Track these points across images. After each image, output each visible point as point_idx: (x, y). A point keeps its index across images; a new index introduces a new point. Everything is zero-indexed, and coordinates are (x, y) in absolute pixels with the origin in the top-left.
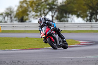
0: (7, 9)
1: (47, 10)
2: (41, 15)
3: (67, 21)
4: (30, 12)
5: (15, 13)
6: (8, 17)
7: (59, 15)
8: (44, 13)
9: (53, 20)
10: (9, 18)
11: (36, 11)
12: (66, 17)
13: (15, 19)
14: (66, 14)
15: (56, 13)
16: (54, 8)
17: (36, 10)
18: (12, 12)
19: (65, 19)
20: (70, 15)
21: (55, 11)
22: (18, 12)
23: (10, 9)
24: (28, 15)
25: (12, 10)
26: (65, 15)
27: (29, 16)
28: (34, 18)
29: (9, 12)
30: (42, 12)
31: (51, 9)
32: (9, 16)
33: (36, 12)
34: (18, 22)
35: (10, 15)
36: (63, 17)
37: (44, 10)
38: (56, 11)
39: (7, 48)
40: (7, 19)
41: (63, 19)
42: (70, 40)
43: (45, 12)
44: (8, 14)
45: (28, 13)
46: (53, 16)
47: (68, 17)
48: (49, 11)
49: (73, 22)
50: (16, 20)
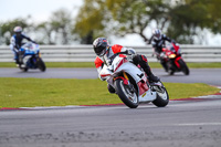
0: (56, 14)
1: (146, 18)
2: (132, 27)
3: (192, 42)
4: (108, 20)
5: (73, 23)
6: (57, 31)
7: (173, 29)
10: (60, 35)
11: (122, 19)
12: (188, 34)
13: (74, 36)
14: (188, 26)
15: (167, 24)
17: (122, 15)
18: (66, 21)
19: (187, 38)
20: (198, 29)
21: (163, 20)
22: (80, 20)
24: (102, 27)
26: (185, 28)
27: (106, 30)
28: (116, 34)
31: (155, 15)
32: (60, 30)
33: (121, 21)
35: (63, 27)
36: (182, 32)
37: (140, 18)
38: (166, 20)
40: (56, 38)
41: (181, 37)
42: (197, 86)
43: (143, 22)
45: (104, 23)
47: (194, 34)
48: (151, 19)
49: (204, 45)
50: (76, 40)
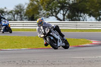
0: (17, 7)
5: (25, 11)
7: (70, 14)
10: (19, 16)
12: (78, 16)
16: (66, 6)
19: (77, 18)
20: (82, 14)
21: (66, 10)
23: (20, 7)
25: (22, 8)
27: (40, 14)
29: (19, 10)
30: (53, 10)
32: (19, 14)
34: (29, 20)
37: (56, 9)
38: (68, 10)
39: (16, 47)
41: (74, 18)
42: (82, 40)
43: (57, 11)
44: (17, 12)
45: (39, 11)
46: (64, 15)
47: (80, 16)
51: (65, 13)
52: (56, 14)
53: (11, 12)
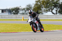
8: (51, 9)
9: (56, 13)
16: (58, 5)
23: (30, 6)
25: (31, 6)
29: (29, 8)
30: (50, 8)
46: (56, 11)
51: (57, 10)
52: (52, 10)
53: (24, 9)
